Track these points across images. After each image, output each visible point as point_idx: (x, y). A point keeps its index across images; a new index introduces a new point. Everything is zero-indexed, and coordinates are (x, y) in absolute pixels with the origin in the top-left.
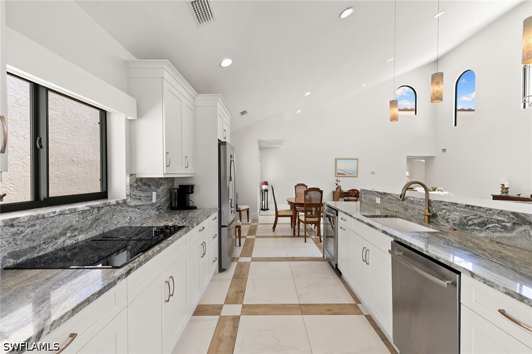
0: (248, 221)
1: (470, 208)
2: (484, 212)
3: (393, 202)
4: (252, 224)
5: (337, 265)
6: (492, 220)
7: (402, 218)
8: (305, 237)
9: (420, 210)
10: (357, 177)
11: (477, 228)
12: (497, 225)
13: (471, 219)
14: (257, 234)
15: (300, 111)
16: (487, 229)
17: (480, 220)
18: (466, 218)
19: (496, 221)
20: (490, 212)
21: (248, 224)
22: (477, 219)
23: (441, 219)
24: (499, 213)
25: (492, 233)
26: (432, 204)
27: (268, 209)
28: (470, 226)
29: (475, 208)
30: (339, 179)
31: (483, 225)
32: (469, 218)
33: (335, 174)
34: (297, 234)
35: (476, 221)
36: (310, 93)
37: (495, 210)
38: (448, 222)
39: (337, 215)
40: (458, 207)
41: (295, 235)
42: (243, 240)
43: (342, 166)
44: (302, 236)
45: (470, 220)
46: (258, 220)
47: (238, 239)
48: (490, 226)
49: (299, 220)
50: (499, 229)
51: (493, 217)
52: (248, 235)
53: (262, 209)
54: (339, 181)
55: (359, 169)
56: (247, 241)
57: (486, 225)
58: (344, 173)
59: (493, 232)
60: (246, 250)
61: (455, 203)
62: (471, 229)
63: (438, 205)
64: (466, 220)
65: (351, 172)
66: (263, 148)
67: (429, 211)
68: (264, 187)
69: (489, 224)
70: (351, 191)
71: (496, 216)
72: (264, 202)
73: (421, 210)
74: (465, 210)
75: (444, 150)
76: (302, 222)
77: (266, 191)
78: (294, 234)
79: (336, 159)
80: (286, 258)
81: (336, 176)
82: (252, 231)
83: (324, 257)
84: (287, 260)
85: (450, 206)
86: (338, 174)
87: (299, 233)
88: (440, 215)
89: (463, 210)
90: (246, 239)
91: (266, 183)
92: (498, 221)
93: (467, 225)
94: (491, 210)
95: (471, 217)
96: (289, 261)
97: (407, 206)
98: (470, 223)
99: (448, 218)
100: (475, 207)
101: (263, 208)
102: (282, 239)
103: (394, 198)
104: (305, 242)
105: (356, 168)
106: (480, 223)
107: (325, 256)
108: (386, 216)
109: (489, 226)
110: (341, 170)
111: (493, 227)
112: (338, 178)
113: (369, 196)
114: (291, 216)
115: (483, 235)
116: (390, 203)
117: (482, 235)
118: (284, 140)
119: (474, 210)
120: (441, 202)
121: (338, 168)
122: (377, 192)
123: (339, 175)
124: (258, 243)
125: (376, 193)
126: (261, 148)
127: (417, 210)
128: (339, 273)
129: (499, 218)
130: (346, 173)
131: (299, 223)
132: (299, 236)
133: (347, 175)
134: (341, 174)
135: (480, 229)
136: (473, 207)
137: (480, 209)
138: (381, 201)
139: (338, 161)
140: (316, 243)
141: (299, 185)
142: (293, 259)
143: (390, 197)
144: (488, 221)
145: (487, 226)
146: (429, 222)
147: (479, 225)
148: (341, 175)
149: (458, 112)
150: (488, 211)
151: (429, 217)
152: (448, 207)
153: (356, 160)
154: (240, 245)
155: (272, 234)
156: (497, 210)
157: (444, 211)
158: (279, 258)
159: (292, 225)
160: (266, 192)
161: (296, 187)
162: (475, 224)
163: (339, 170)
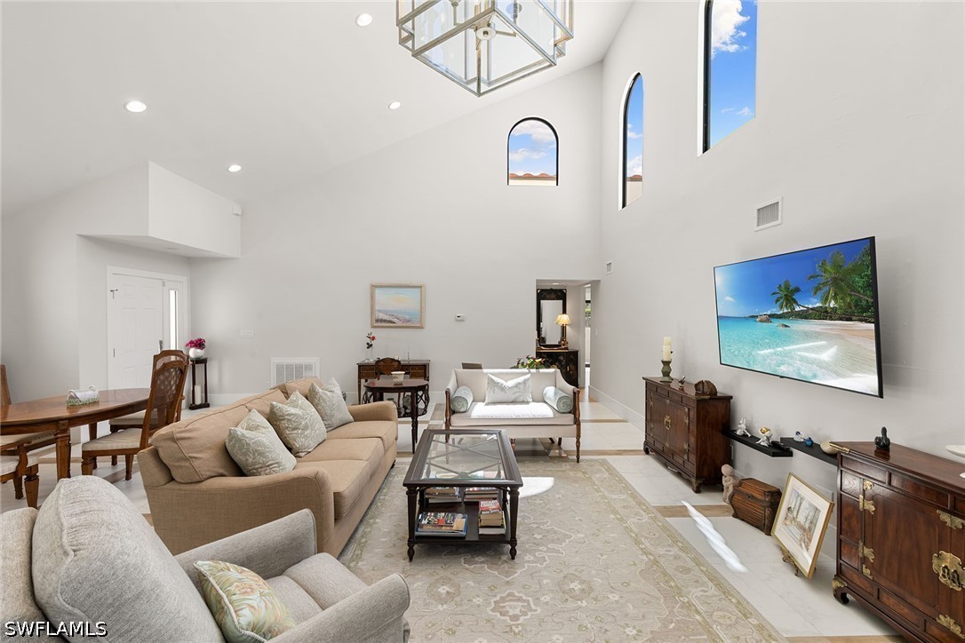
10: (422, 328)
27: (206, 405)
30: (375, 333)
33: (371, 322)
43: (388, 302)
54: (373, 339)
55: (426, 309)
58: (391, 319)
68: (193, 352)
70: (382, 364)
75: (609, 266)
77: (201, 361)
79: (373, 287)
81: (371, 326)
86: (377, 321)
105: (419, 308)
110: (385, 312)
112: (373, 330)
121: (377, 308)
123: (380, 324)
133: (400, 323)
134: (385, 321)
139: (378, 291)
148: (384, 324)
149: (629, 184)
153: (419, 290)
163: (379, 311)
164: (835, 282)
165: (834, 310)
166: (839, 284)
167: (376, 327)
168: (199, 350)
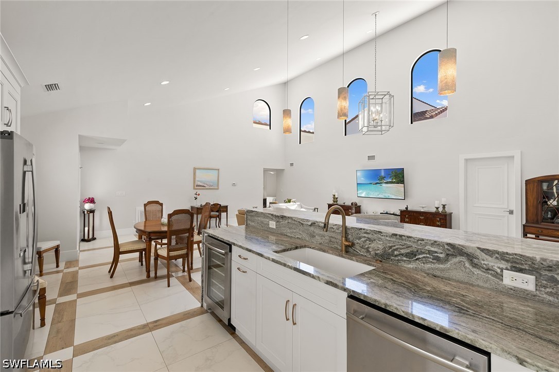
0: (57, 266)
1: (398, 237)
2: (415, 242)
3: (294, 227)
4: (66, 271)
5: (229, 320)
6: (423, 251)
7: (313, 248)
8: (168, 276)
9: (331, 237)
10: (218, 189)
11: (405, 258)
12: (428, 255)
13: (398, 248)
14: (80, 290)
15: (150, 104)
16: (416, 259)
17: (408, 251)
18: (391, 247)
19: (427, 252)
20: (421, 242)
21: (58, 272)
22: (404, 248)
23: (359, 248)
24: (432, 244)
25: (422, 264)
26: (349, 232)
27: (94, 239)
28: (396, 256)
29: (403, 237)
31: (412, 255)
32: (395, 248)
33: (194, 187)
34: (152, 274)
35: (403, 251)
36: (168, 82)
37: (427, 240)
38: (368, 251)
39: (231, 251)
40: (382, 236)
41: (150, 277)
42: (50, 310)
43: (202, 176)
44: (162, 277)
45: (396, 250)
46: (77, 261)
47: (37, 311)
48: (421, 256)
49: (157, 256)
50: (431, 260)
51: (426, 248)
52: (60, 295)
53: (83, 240)
54: (199, 195)
55: (220, 180)
56: (60, 310)
57: (415, 255)
59: (424, 263)
60: (58, 332)
61: (379, 232)
62: (398, 260)
63: (357, 232)
64: (390, 250)
65: (211, 184)
66: (87, 148)
67: (347, 240)
68: (88, 206)
69: (419, 254)
70: (213, 206)
71: (429, 247)
72: (86, 229)
73: (333, 238)
74: (392, 239)
75: (292, 164)
76: (163, 257)
77: (92, 211)
78: (148, 276)
79: (195, 169)
80: (144, 326)
81: (194, 189)
82: (69, 286)
83: (202, 306)
84: (147, 329)
85: (372, 235)
86: (197, 186)
87: (156, 273)
88: (357, 243)
89: (390, 239)
90: (57, 305)
91: (92, 201)
92: (430, 252)
93: (392, 255)
94: (423, 240)
95: (397, 247)
96: (151, 330)
97: (314, 232)
98: (396, 253)
99: (368, 247)
100: (405, 236)
101: (86, 238)
102: (129, 289)
103: (296, 223)
104: (169, 286)
105: (216, 181)
106: (408, 253)
107: (205, 305)
108: (297, 248)
109: (419, 257)
110: (201, 182)
111: (424, 257)
112: (197, 191)
113: (259, 218)
114: (140, 251)
115: (412, 266)
116: (290, 228)
117: (410, 266)
118: (126, 140)
119: (402, 240)
120: (361, 229)
121: (197, 179)
122: (272, 215)
123: (198, 188)
124: (83, 307)
125: (270, 216)
126: (82, 148)
127: (327, 238)
128: (231, 329)
129: (433, 249)
130: (205, 185)
131: (156, 259)
132: (156, 278)
133: (208, 187)
134: (201, 186)
135: (408, 259)
136: (401, 236)
137: (410, 239)
138: (276, 225)
139: (197, 171)
140: (184, 284)
141: (150, 203)
142: (156, 325)
143: (290, 221)
144: (417, 251)
145: (417, 257)
146: (347, 252)
147: (407, 255)
148: (200, 188)
149: (301, 133)
150: (420, 242)
151: (347, 246)
152: (370, 236)
153: (217, 171)
154: (43, 324)
155: (109, 283)
156: (430, 240)
157: (363, 239)
158: (131, 330)
159: (141, 260)
160: (91, 215)
161: (145, 205)
162: (402, 255)
163: (198, 181)
164: (395, 176)
165: (395, 182)
166: (396, 176)
167: (196, 189)
168: (92, 205)
